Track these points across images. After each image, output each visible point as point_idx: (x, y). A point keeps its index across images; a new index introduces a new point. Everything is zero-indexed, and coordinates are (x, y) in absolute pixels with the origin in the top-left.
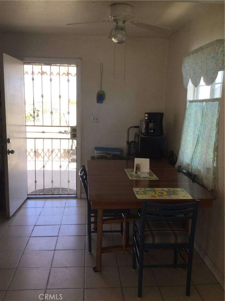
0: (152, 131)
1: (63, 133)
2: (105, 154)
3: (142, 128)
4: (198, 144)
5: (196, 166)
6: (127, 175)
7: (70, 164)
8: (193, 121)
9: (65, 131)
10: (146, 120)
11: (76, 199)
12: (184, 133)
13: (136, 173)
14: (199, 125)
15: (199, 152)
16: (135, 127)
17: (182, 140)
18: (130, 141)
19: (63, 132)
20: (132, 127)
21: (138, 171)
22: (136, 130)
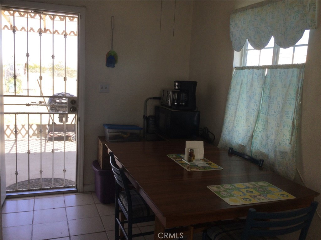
0: (184, 104)
1: (37, 105)
2: (120, 133)
3: (169, 100)
4: (258, 121)
5: (256, 148)
6: (179, 165)
7: (47, 143)
8: (245, 93)
9: (40, 102)
10: (176, 90)
11: (76, 194)
12: (229, 107)
13: (190, 161)
14: (257, 97)
15: (260, 130)
16: (155, 98)
17: (226, 116)
18: (148, 115)
19: (38, 103)
20: (150, 98)
21: (193, 159)
22: (157, 102)
